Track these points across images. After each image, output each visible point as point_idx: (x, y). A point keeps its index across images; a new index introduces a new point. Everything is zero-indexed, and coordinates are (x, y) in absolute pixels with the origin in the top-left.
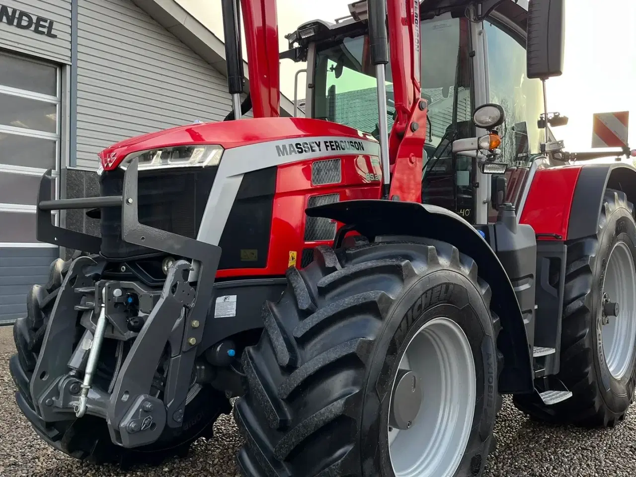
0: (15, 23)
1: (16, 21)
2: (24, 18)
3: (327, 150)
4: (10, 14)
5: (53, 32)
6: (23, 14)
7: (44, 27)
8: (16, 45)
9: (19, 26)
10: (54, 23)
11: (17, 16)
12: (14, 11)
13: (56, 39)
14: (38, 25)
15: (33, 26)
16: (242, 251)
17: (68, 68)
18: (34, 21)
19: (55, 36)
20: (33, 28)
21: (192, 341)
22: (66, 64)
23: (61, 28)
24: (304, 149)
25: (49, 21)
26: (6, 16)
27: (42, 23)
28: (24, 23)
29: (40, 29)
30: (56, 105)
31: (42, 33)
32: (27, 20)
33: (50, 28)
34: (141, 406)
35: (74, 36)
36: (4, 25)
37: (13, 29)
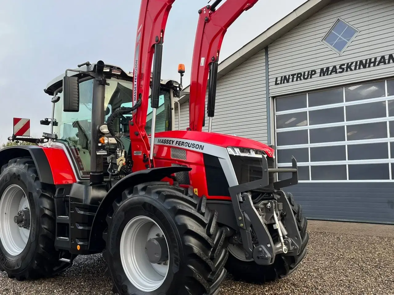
26: (392, 59)
36: (391, 64)
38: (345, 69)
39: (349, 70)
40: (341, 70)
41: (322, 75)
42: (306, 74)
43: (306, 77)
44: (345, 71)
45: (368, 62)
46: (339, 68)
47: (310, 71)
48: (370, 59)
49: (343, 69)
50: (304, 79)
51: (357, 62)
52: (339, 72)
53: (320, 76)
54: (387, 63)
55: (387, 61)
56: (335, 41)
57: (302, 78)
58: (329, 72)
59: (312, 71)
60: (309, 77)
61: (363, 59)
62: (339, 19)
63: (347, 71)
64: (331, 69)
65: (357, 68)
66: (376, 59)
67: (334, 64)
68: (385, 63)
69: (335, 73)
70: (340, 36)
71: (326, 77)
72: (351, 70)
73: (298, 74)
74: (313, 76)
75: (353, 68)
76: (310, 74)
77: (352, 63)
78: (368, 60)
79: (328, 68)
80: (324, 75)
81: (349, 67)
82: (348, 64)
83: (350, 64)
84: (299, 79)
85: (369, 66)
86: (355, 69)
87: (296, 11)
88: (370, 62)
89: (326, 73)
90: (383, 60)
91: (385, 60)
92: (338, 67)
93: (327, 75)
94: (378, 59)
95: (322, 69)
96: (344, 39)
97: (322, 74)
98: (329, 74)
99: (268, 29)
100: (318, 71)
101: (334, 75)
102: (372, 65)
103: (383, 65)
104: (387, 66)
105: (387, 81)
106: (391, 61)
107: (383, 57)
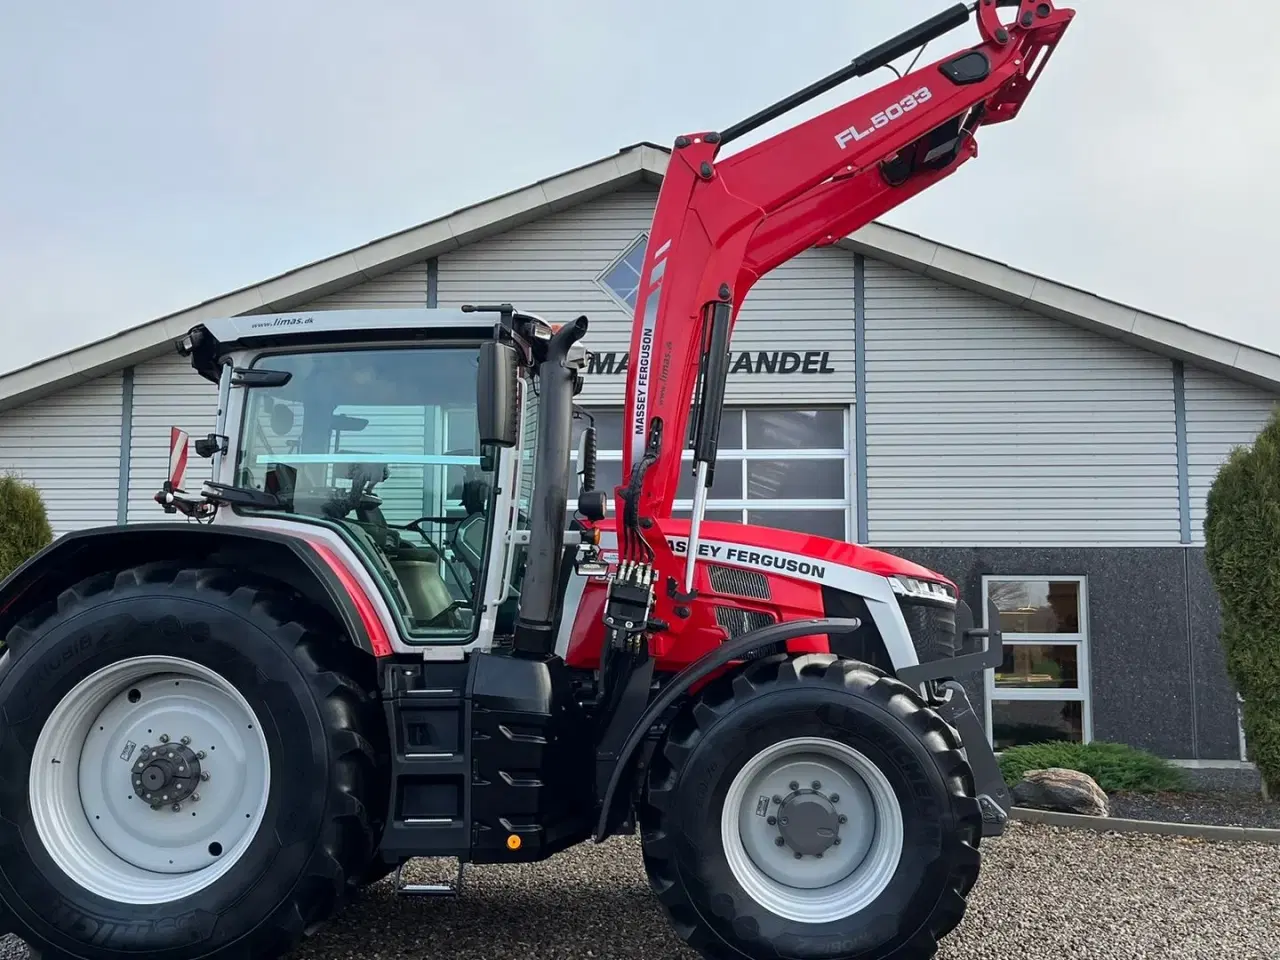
0: (777, 369)
1: (778, 366)
2: (789, 359)
4: (771, 359)
6: (786, 355)
7: (816, 362)
8: (782, 396)
9: (783, 370)
10: (831, 353)
11: (779, 359)
12: (776, 355)
13: (834, 373)
14: (808, 362)
15: (801, 365)
17: (853, 408)
18: (802, 359)
19: (831, 371)
20: (800, 368)
22: (848, 404)
25: (822, 353)
26: (765, 364)
27: (813, 358)
28: (789, 366)
29: (811, 367)
30: (843, 460)
31: (815, 371)
32: (793, 359)
33: (824, 361)
35: (860, 362)
36: (764, 376)
37: (776, 376)
41: (595, 370)
54: (754, 369)
55: (754, 366)
58: (615, 366)
62: (644, 235)
64: (619, 358)
68: (750, 371)
71: (604, 377)
79: (611, 356)
80: (600, 372)
87: (546, 186)
89: (606, 367)
91: (749, 362)
93: (609, 372)
97: (595, 367)
98: (614, 371)
99: (456, 213)
103: (744, 375)
104: (753, 377)
105: (747, 411)
106: (764, 368)
107: (746, 355)
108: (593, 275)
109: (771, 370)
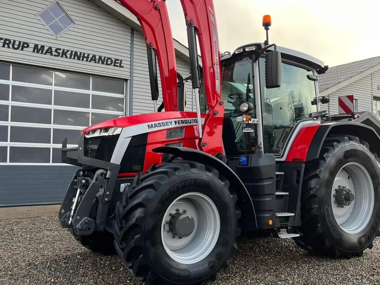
0: (105, 63)
1: (105, 62)
2: (109, 60)
3: (176, 124)
4: (103, 59)
5: (122, 65)
6: (108, 58)
7: (118, 63)
8: (105, 73)
9: (107, 64)
10: (123, 61)
11: (106, 60)
12: (105, 58)
13: (123, 68)
14: (115, 63)
16: (134, 166)
17: (129, 81)
18: (114, 61)
19: (123, 67)
20: (113, 64)
21: (106, 199)
22: (128, 79)
23: (126, 63)
24: (162, 125)
25: (120, 60)
26: (101, 60)
27: (117, 61)
28: (109, 63)
29: (116, 64)
30: (123, 99)
31: (117, 66)
32: (110, 61)
33: (121, 63)
34: (84, 221)
35: (131, 65)
36: (100, 65)
37: (104, 66)
38: (61, 54)
39: (64, 56)
40: (57, 54)
41: (36, 51)
42: (17, 43)
43: (16, 46)
44: (61, 56)
45: (82, 55)
46: (54, 51)
47: (22, 43)
48: (84, 54)
49: (59, 53)
50: (14, 48)
51: (72, 52)
52: (54, 54)
53: (34, 51)
54: (97, 62)
55: (97, 61)
56: (51, 22)
57: (11, 46)
58: (44, 52)
59: (24, 43)
60: (20, 48)
61: (79, 51)
62: (57, 2)
63: (62, 56)
64: (46, 48)
65: (72, 57)
66: (88, 55)
67: (50, 45)
68: (95, 62)
69: (50, 54)
70: (56, 19)
71: (39, 55)
72: (67, 57)
73: (6, 40)
74: (25, 49)
75: (68, 56)
76: (21, 45)
77: (68, 51)
78: (82, 54)
79: (43, 47)
80: (38, 52)
81: (64, 53)
82: (64, 50)
83: (65, 51)
84: (6, 46)
85: (83, 60)
86: (70, 58)
88: (84, 57)
89: (41, 51)
90: (94, 59)
92: (53, 49)
93: (42, 53)
94: (91, 56)
95: (36, 46)
96: (60, 24)
97: (36, 50)
98: (44, 53)
100: (32, 46)
101: (48, 56)
102: (85, 59)
103: (94, 63)
104: (96, 65)
105: (92, 77)
106: (100, 62)
107: (94, 56)
108: (35, 13)
109: (103, 63)
